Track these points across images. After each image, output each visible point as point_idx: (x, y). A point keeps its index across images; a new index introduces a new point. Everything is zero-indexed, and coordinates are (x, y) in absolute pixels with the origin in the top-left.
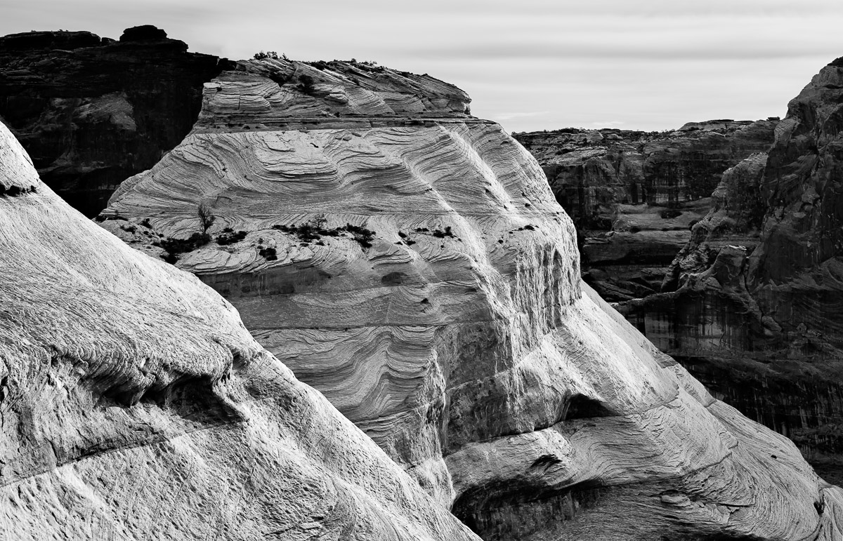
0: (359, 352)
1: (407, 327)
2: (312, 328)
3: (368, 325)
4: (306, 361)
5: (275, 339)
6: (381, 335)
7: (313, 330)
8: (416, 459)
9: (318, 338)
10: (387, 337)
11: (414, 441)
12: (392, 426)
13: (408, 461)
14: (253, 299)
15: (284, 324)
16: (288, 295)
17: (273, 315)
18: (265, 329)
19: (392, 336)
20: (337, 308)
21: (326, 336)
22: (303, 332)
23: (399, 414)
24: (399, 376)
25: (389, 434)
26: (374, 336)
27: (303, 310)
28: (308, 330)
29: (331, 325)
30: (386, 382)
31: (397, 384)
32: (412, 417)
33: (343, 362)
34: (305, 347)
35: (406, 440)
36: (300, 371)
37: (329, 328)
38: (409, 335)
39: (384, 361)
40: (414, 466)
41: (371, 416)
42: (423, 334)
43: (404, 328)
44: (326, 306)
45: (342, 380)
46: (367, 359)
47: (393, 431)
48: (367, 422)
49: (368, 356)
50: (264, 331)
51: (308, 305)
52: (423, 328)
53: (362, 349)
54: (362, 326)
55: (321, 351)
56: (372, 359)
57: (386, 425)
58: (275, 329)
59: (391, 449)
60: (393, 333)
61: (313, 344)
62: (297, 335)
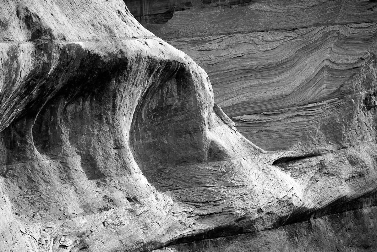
0: (303, 48)
1: (353, 24)
2: (263, 31)
3: (317, 25)
4: (249, 59)
5: (227, 42)
6: (329, 33)
7: (263, 33)
8: (349, 141)
9: (266, 39)
10: (335, 35)
11: (346, 125)
12: (321, 111)
13: (337, 143)
14: (213, 10)
15: (240, 30)
16: (247, 4)
17: (230, 22)
18: (221, 34)
19: (339, 33)
20: (287, 12)
21: (274, 37)
22: (255, 35)
23: (330, 101)
24: (337, 67)
25: (317, 118)
26: (322, 35)
27: (258, 15)
28: (258, 34)
29: (280, 27)
30: (325, 74)
31: (334, 75)
32: (344, 103)
33: (284, 58)
34: (253, 47)
35: (337, 124)
36: (243, 68)
37: (277, 30)
38: (353, 31)
39: (327, 56)
40: (345, 148)
41: (302, 103)
42: (366, 29)
43: (350, 26)
44: (277, 10)
45: (279, 73)
46: (310, 55)
47: (321, 116)
48: (295, 108)
49: (311, 52)
50: (219, 37)
51: (262, 11)
52: (367, 24)
53: (307, 47)
54: (310, 26)
55: (265, 49)
56: (315, 55)
57: (315, 111)
58: (229, 34)
59: (318, 131)
60: (341, 31)
61: (260, 45)
62: (249, 38)
